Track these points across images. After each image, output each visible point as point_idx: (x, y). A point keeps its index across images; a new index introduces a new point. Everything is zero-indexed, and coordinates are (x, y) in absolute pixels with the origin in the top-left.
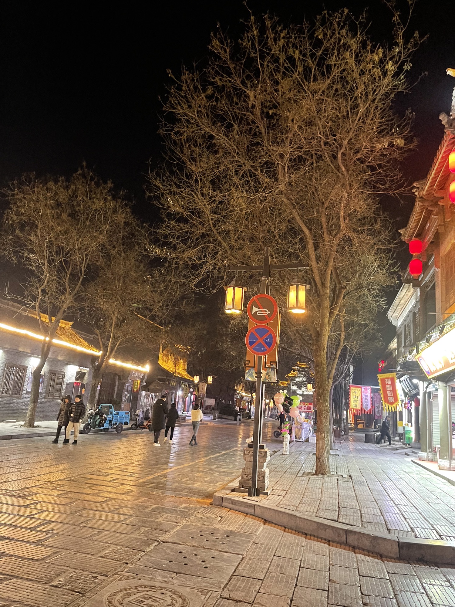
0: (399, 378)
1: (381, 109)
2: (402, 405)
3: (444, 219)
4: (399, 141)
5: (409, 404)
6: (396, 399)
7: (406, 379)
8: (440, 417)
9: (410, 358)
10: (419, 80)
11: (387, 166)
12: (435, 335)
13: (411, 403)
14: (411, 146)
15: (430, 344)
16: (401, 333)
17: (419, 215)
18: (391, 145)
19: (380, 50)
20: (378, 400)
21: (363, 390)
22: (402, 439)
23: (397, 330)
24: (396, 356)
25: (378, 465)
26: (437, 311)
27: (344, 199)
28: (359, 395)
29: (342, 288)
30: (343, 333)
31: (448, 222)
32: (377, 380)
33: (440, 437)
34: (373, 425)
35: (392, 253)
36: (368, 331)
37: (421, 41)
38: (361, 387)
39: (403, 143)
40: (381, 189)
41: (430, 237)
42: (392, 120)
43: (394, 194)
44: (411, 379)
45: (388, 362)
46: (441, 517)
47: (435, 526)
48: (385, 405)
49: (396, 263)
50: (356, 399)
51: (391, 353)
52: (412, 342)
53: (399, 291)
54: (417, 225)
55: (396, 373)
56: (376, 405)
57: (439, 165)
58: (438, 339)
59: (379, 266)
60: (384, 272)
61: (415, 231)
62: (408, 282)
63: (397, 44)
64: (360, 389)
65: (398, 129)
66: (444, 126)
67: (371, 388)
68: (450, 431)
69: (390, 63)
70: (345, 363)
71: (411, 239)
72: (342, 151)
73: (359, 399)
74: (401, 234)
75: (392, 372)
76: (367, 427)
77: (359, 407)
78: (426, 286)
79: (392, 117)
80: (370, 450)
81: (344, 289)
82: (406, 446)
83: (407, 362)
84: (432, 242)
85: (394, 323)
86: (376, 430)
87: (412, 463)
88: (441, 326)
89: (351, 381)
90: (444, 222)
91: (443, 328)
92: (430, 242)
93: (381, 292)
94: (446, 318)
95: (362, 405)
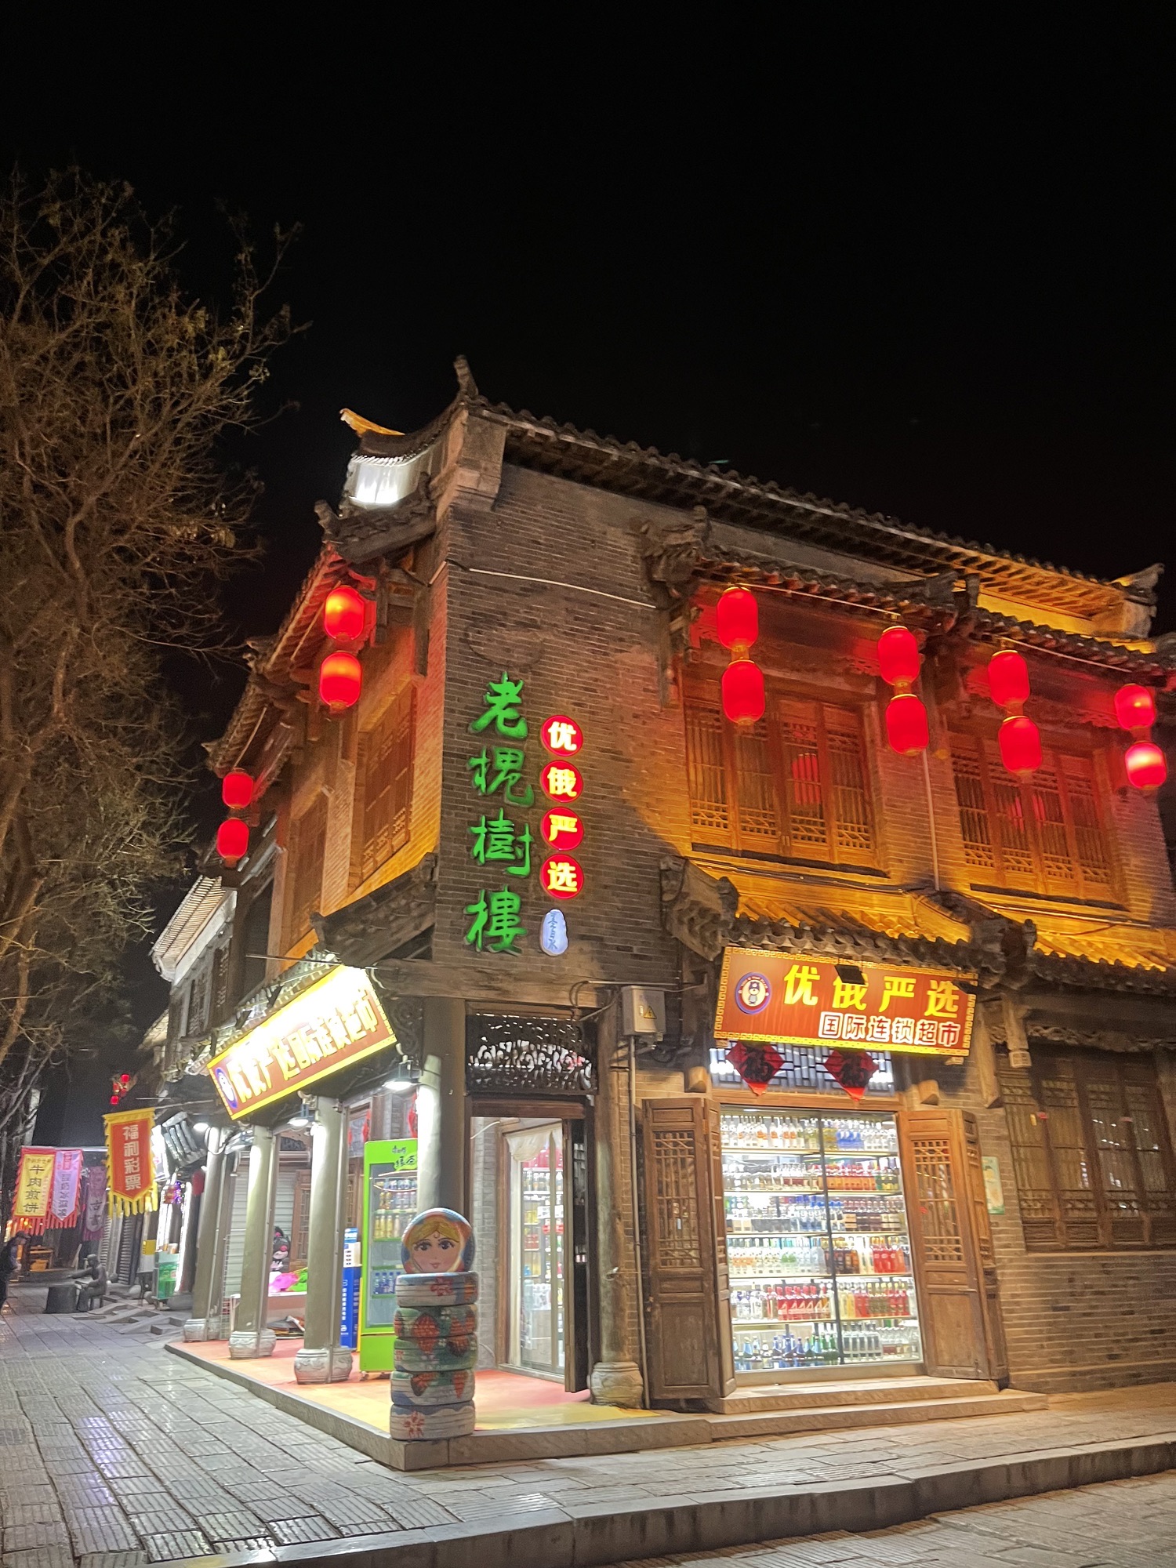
0: (160, 1122)
1: (190, 447)
2: (159, 1194)
3: (306, 737)
4: (222, 534)
5: (178, 1192)
6: (146, 1181)
7: (179, 1123)
8: (247, 1218)
9: (193, 1067)
10: (279, 413)
11: (190, 585)
12: (256, 1009)
13: (182, 1186)
14: (250, 555)
15: (244, 1032)
16: (181, 1002)
17: (252, 717)
18: (204, 538)
19: (201, 313)
20: (99, 1185)
21: (60, 1160)
22: (149, 1289)
23: (172, 993)
24: (161, 1061)
25: (73, 1373)
26: (270, 953)
27: (69, 638)
28: (45, 1176)
29: (36, 874)
30: (22, 1002)
31: (313, 742)
32: (103, 1129)
33: (244, 1271)
34: (77, 1258)
35: (180, 795)
36: (96, 993)
37: (295, 331)
38: (54, 1153)
39: (233, 541)
40: (169, 636)
41: (270, 770)
42: (213, 481)
43: (199, 653)
44: (190, 1122)
45: (139, 1078)
46: (220, 1491)
47: (201, 1520)
48: (115, 1197)
49: (187, 823)
50: (35, 1187)
51: (150, 1055)
52: (206, 1023)
53: (187, 893)
54: (248, 737)
55: (153, 1109)
56: (91, 1200)
57: (304, 612)
58: (264, 1020)
59: (145, 825)
60: (156, 841)
61: (240, 750)
62: (212, 873)
63: (241, 317)
64: (50, 1157)
65: (224, 506)
66: (322, 530)
67: (83, 1153)
68: (268, 1253)
69: (222, 352)
70: (16, 1085)
71: (229, 769)
72: (78, 518)
73: (45, 1188)
74: (207, 753)
75: (145, 1105)
76: (58, 1265)
77: (41, 1212)
78: (252, 885)
79: (212, 476)
80: (57, 1332)
81: (40, 876)
82: (157, 1306)
83: (187, 1076)
84: (275, 784)
85: (166, 975)
86: (81, 1271)
87: (166, 1352)
88: (273, 988)
89: (29, 1135)
90: (305, 740)
91: (276, 994)
92: (270, 783)
93: (143, 894)
94: (286, 968)
95: (50, 1204)
